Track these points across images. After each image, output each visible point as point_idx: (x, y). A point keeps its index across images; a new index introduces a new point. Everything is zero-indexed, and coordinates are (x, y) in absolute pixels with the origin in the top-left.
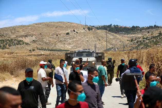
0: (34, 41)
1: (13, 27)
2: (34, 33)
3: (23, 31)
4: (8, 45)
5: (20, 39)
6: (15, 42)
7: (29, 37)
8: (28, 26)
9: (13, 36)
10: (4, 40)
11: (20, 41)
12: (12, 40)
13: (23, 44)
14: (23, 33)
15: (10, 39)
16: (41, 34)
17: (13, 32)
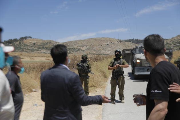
0: (87, 49)
1: (75, 41)
2: (88, 45)
3: (81, 43)
4: (72, 52)
5: (80, 48)
6: (77, 50)
7: (85, 47)
8: (84, 40)
9: (75, 46)
10: (69, 49)
11: (79, 49)
12: (74, 48)
13: (81, 51)
14: (81, 45)
15: (73, 48)
16: (92, 45)
17: (75, 44)
